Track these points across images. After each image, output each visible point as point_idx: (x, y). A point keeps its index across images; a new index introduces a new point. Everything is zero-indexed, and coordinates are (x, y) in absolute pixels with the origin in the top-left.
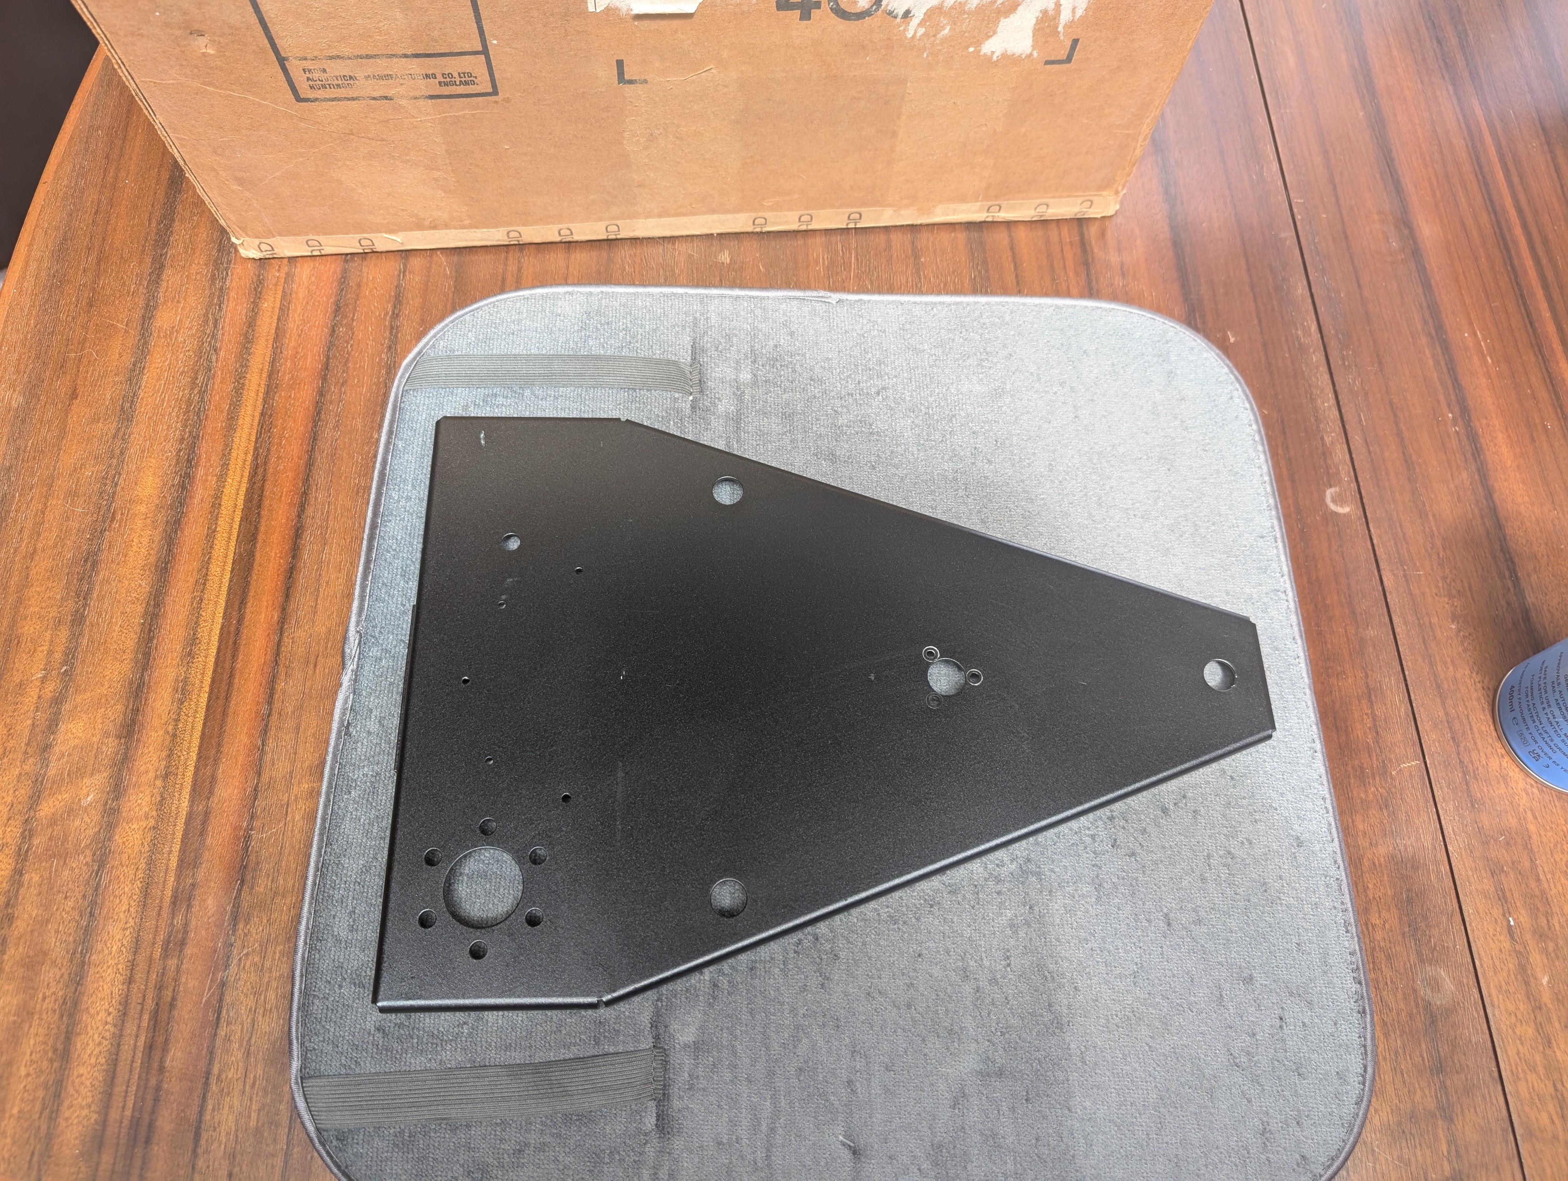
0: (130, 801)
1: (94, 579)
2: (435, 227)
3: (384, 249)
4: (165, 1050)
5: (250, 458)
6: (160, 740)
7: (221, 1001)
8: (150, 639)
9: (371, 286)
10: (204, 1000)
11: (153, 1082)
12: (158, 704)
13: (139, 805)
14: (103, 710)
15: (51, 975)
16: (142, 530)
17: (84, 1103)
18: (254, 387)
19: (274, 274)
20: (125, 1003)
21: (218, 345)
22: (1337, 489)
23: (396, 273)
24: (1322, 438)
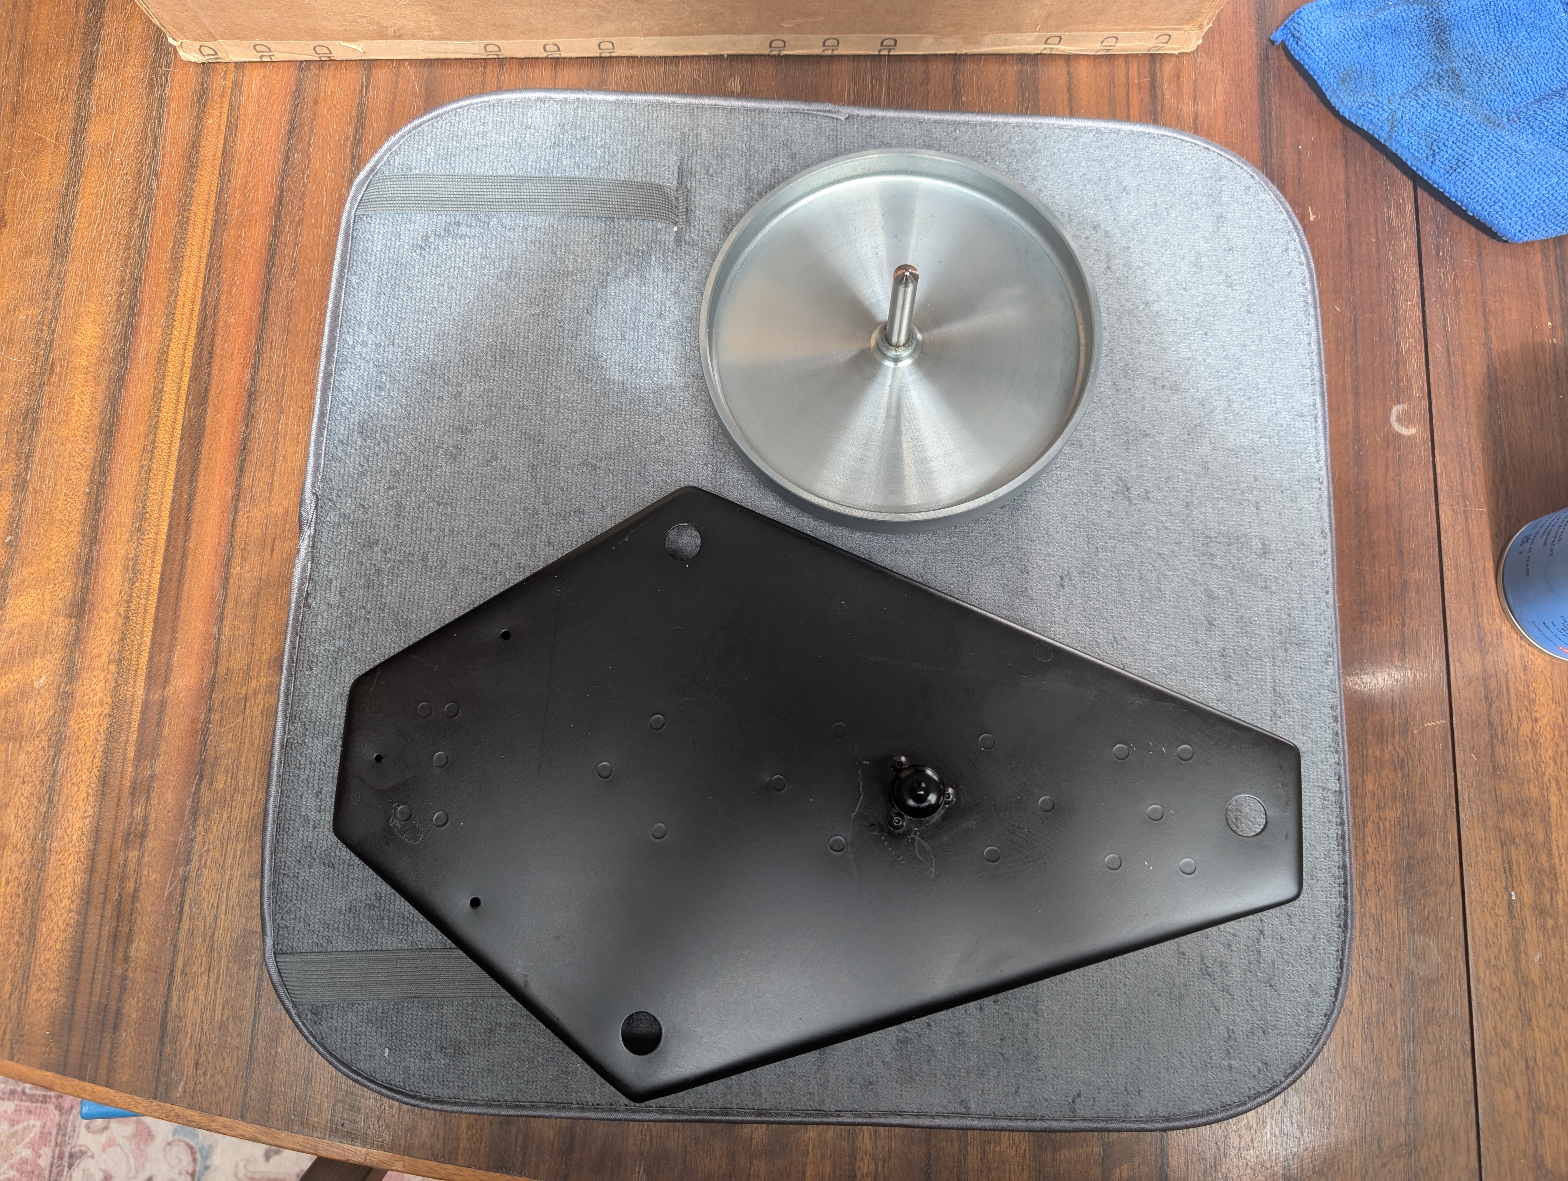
0: (84, 686)
1: (35, 439)
2: (400, 37)
3: (344, 58)
4: (129, 939)
5: (197, 307)
6: (112, 621)
7: (183, 895)
8: (97, 511)
9: (330, 103)
10: (166, 894)
11: (119, 971)
12: (108, 583)
13: (93, 690)
14: (51, 586)
15: (13, 859)
16: (83, 386)
17: (52, 987)
18: (200, 223)
19: (220, 83)
20: (87, 891)
21: (159, 168)
22: (1406, 406)
23: (357, 88)
24: (1398, 345)
